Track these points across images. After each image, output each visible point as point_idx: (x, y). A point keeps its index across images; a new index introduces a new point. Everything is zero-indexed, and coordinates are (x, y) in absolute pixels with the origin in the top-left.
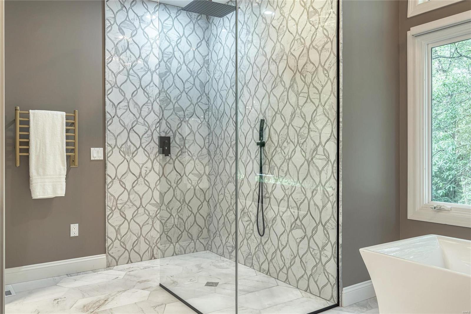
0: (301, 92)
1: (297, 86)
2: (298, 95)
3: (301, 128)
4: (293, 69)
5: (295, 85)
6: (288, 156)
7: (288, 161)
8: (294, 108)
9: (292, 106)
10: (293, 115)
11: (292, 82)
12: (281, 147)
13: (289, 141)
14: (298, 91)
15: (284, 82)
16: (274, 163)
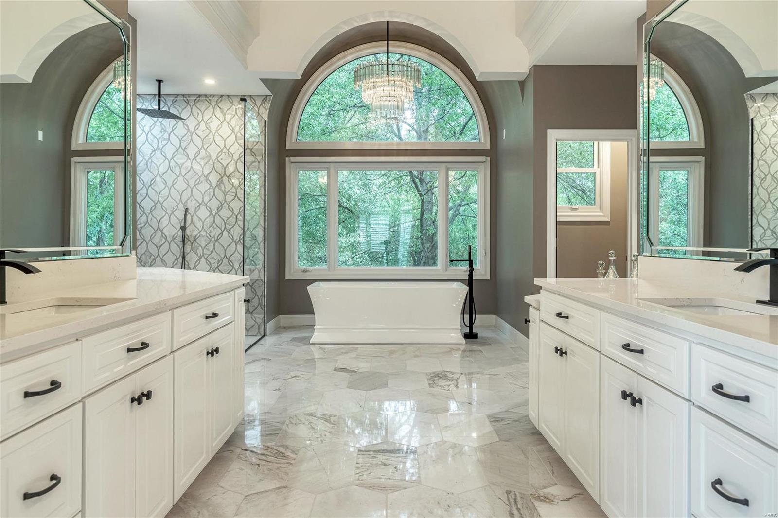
0: (228, 192)
1: (225, 187)
2: (225, 193)
3: (228, 218)
4: (220, 173)
5: (222, 186)
6: (214, 238)
7: (214, 242)
8: (221, 203)
9: (219, 201)
10: (220, 208)
11: (219, 183)
12: (206, 232)
13: (215, 227)
14: (225, 191)
15: (209, 181)
16: (198, 244)
